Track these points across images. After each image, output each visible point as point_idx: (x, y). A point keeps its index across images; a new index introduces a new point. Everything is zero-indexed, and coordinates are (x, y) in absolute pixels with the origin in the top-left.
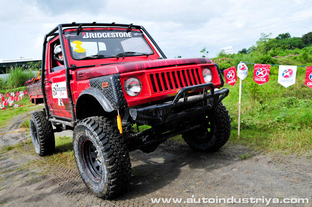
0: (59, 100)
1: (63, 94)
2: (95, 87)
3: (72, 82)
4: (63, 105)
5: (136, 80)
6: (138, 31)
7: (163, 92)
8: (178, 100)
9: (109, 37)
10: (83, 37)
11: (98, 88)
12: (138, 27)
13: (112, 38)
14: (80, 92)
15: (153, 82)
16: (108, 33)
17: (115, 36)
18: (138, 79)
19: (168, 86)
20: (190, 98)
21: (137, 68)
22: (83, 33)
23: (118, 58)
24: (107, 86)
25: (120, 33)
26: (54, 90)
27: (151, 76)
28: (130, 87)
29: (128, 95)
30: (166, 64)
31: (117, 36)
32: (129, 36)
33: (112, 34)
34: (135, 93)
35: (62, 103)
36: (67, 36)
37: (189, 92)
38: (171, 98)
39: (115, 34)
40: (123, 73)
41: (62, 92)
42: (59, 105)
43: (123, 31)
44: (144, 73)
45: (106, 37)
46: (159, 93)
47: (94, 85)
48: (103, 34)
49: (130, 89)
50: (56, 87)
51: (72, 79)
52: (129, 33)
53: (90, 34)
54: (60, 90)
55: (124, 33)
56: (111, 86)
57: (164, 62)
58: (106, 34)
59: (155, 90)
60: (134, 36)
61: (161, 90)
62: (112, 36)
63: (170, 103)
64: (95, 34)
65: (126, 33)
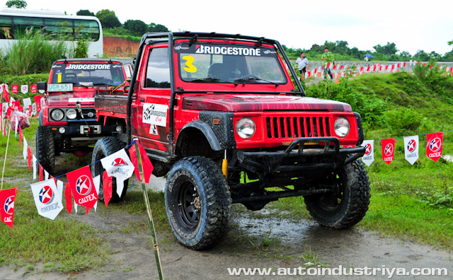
0: (152, 127)
1: (160, 120)
2: (205, 121)
3: (176, 109)
4: (157, 134)
5: (251, 122)
6: (271, 46)
7: (279, 139)
8: (291, 151)
9: (229, 53)
10: (197, 52)
11: (208, 123)
12: (272, 42)
13: (233, 55)
14: (185, 123)
15: (268, 127)
16: (229, 48)
17: (237, 53)
18: (253, 120)
19: (286, 133)
20: (305, 151)
21: (254, 108)
22: (197, 46)
23: (236, 85)
24: (218, 123)
25: (244, 50)
26: (147, 112)
27: (268, 119)
28: (242, 128)
29: (238, 136)
30: (288, 108)
31: (240, 54)
32: (257, 54)
33: (234, 49)
34: (248, 135)
35: (156, 130)
36: (178, 48)
37: (305, 144)
38: (284, 148)
39: (238, 51)
40: (238, 112)
41: (160, 117)
42: (151, 132)
43: (249, 47)
44: (260, 115)
45: (225, 53)
46: (273, 140)
47: (204, 119)
48: (222, 48)
49: (243, 130)
50: (150, 109)
51: (177, 105)
52: (257, 50)
53: (206, 47)
54: (157, 114)
55: (251, 49)
56: (223, 124)
57: (286, 105)
58: (226, 48)
59: (269, 136)
60: (263, 55)
61: (276, 136)
62: (234, 53)
63: (282, 152)
64: (212, 48)
65: (254, 50)
